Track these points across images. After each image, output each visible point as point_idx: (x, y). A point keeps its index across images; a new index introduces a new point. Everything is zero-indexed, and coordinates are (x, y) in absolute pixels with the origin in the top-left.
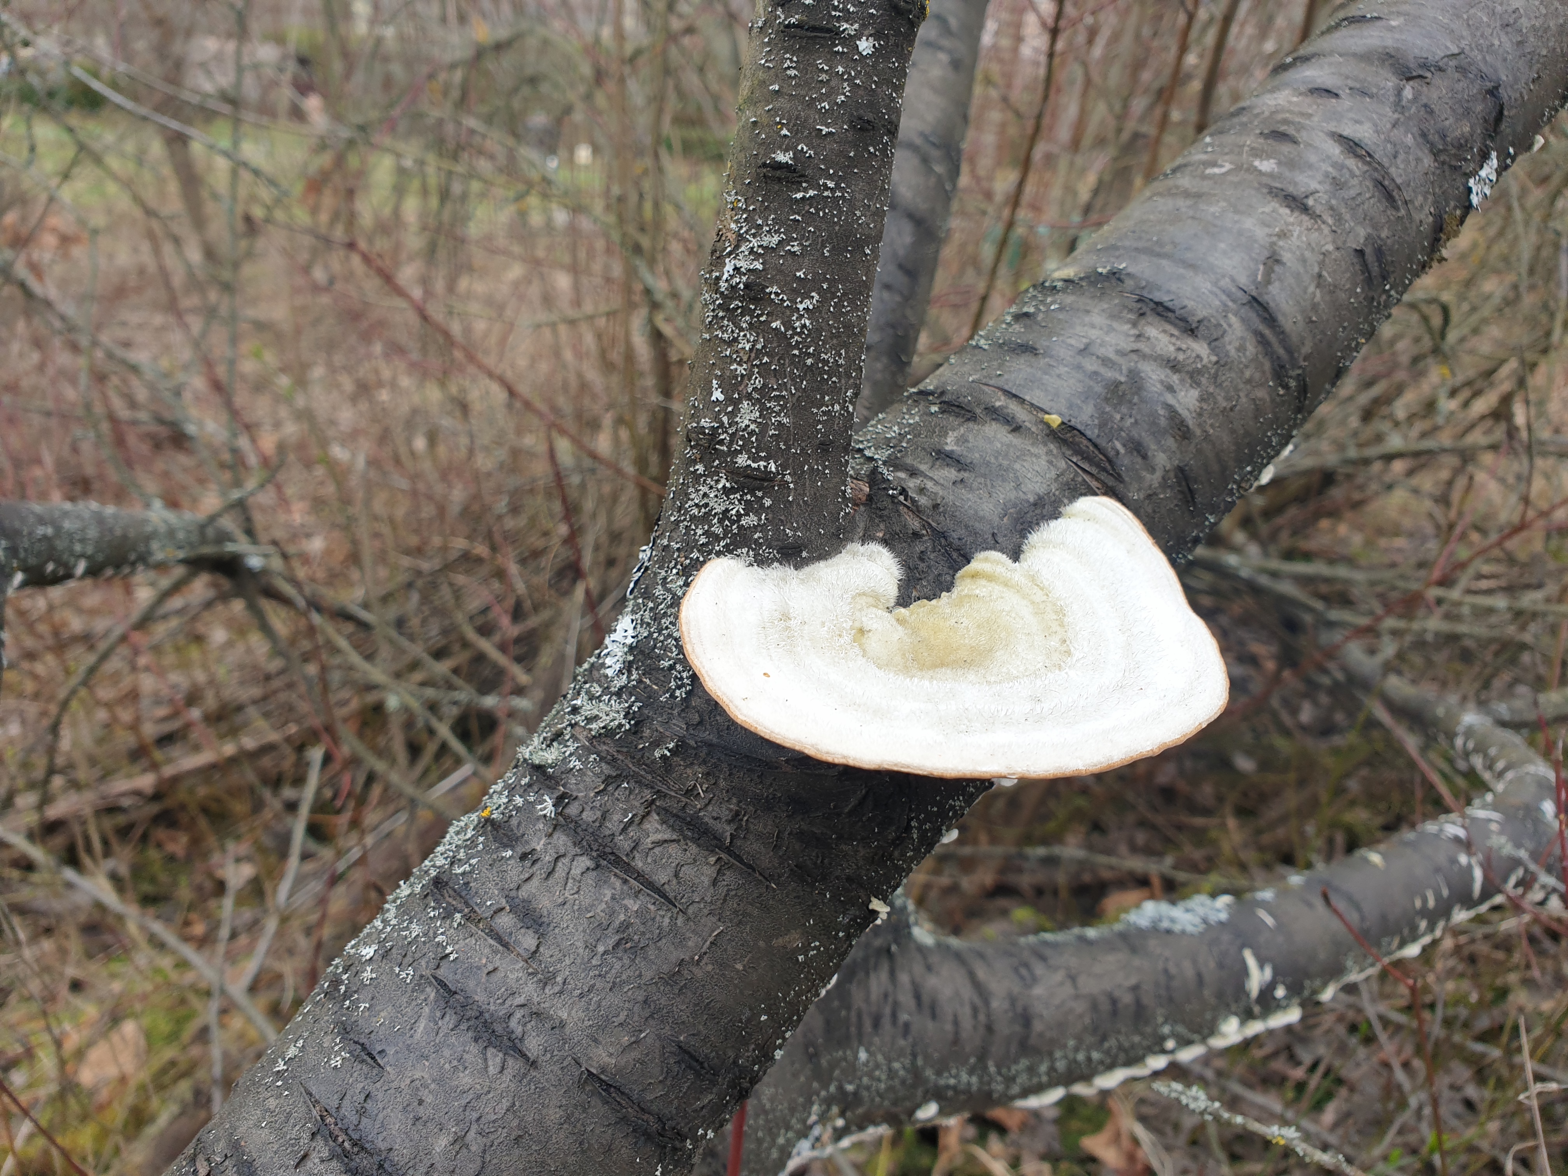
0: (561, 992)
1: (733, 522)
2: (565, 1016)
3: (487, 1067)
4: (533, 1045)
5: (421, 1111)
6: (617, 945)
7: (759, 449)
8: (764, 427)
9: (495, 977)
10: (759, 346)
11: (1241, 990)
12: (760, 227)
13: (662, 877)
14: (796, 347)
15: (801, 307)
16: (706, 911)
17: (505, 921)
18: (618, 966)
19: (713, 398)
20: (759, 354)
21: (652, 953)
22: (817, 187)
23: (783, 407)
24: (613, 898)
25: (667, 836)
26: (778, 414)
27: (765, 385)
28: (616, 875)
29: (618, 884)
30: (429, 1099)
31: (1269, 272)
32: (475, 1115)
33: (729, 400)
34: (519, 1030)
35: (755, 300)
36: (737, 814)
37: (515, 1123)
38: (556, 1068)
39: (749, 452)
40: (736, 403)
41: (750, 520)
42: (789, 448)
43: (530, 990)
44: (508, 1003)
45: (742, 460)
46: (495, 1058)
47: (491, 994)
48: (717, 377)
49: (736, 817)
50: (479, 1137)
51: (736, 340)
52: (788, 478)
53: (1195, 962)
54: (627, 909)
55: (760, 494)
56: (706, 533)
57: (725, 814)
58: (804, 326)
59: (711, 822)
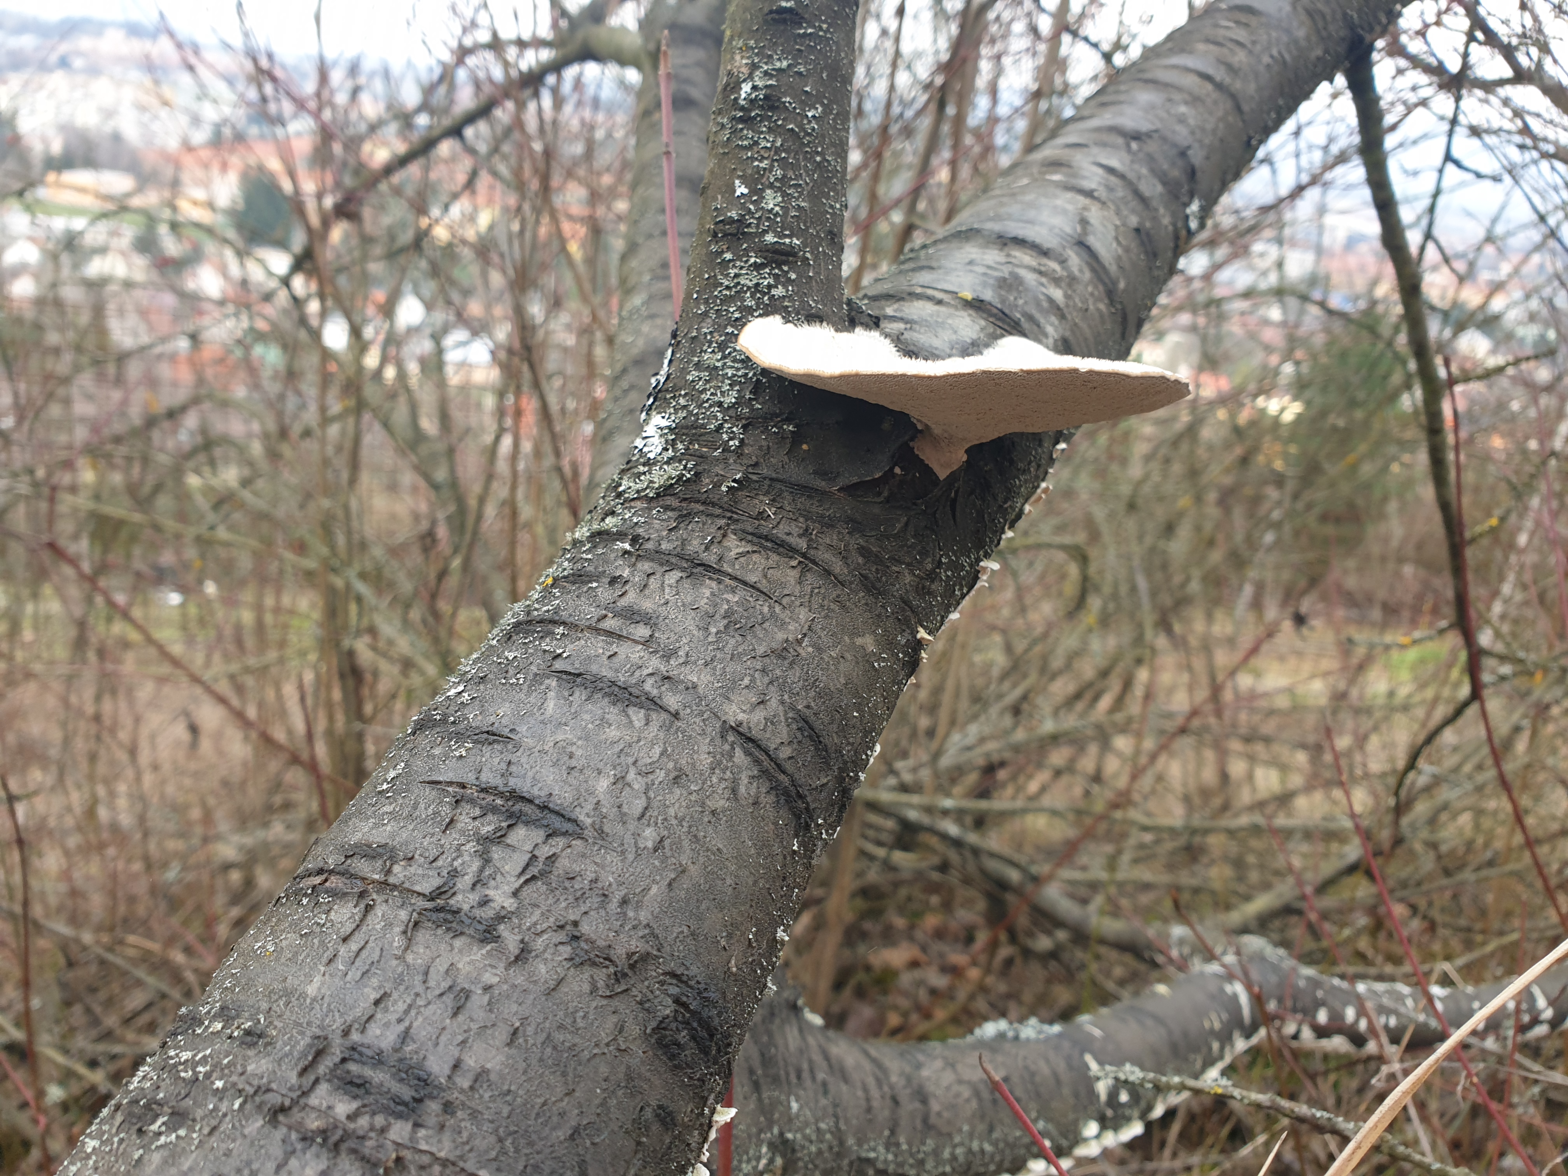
0: (685, 663)
1: (765, 294)
2: (695, 680)
3: (631, 722)
4: (672, 701)
5: (573, 763)
6: (726, 627)
7: (783, 228)
8: (785, 209)
9: (615, 660)
10: (778, 144)
11: (1092, 1094)
12: (770, 57)
13: (752, 578)
14: (808, 145)
15: (810, 114)
16: (798, 603)
17: (610, 623)
18: (732, 642)
19: (738, 193)
20: (777, 151)
21: (760, 633)
22: (814, 27)
23: (801, 193)
24: (713, 594)
25: (749, 548)
26: (797, 199)
27: (784, 176)
28: (710, 578)
29: (714, 584)
30: (579, 752)
31: (1084, 229)
32: (630, 760)
33: (753, 191)
34: (655, 692)
35: (772, 108)
36: (806, 530)
37: (671, 765)
38: (697, 720)
39: (775, 232)
40: (760, 193)
41: (779, 291)
42: (807, 228)
43: (655, 663)
44: (637, 674)
45: (770, 238)
46: (637, 716)
47: (617, 671)
48: (739, 177)
49: (806, 533)
50: (639, 778)
51: (756, 143)
52: (808, 255)
53: (1047, 1061)
54: (728, 601)
55: (786, 268)
56: (739, 309)
57: (796, 531)
58: (813, 129)
59: (785, 537)
